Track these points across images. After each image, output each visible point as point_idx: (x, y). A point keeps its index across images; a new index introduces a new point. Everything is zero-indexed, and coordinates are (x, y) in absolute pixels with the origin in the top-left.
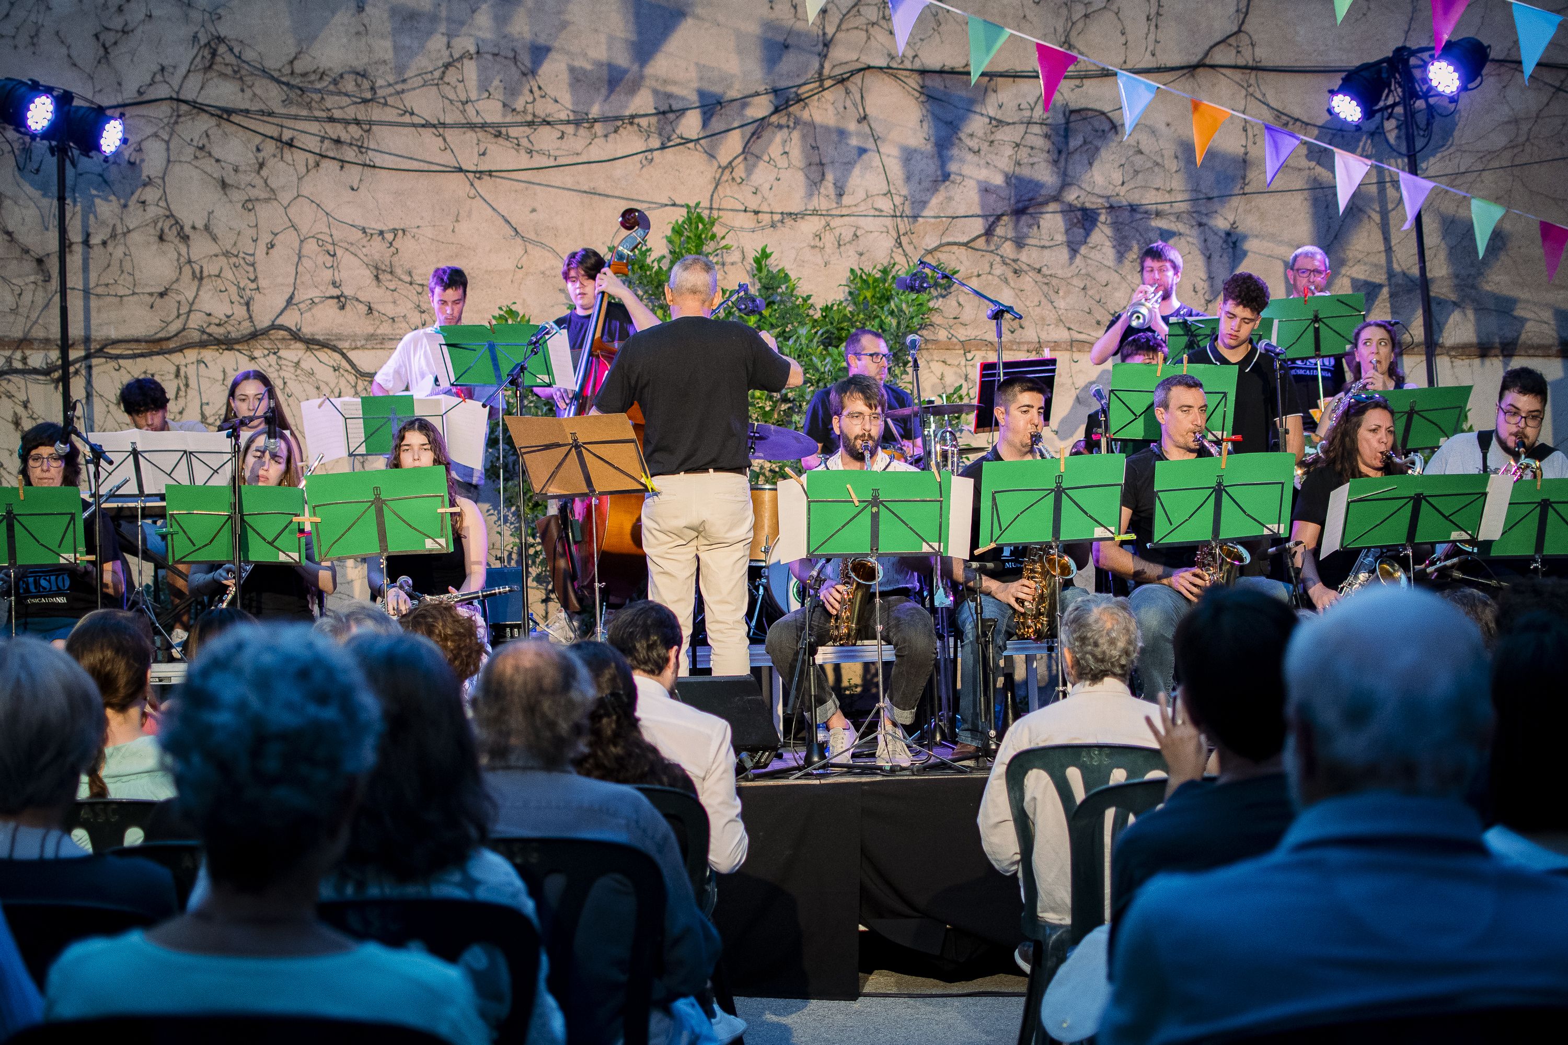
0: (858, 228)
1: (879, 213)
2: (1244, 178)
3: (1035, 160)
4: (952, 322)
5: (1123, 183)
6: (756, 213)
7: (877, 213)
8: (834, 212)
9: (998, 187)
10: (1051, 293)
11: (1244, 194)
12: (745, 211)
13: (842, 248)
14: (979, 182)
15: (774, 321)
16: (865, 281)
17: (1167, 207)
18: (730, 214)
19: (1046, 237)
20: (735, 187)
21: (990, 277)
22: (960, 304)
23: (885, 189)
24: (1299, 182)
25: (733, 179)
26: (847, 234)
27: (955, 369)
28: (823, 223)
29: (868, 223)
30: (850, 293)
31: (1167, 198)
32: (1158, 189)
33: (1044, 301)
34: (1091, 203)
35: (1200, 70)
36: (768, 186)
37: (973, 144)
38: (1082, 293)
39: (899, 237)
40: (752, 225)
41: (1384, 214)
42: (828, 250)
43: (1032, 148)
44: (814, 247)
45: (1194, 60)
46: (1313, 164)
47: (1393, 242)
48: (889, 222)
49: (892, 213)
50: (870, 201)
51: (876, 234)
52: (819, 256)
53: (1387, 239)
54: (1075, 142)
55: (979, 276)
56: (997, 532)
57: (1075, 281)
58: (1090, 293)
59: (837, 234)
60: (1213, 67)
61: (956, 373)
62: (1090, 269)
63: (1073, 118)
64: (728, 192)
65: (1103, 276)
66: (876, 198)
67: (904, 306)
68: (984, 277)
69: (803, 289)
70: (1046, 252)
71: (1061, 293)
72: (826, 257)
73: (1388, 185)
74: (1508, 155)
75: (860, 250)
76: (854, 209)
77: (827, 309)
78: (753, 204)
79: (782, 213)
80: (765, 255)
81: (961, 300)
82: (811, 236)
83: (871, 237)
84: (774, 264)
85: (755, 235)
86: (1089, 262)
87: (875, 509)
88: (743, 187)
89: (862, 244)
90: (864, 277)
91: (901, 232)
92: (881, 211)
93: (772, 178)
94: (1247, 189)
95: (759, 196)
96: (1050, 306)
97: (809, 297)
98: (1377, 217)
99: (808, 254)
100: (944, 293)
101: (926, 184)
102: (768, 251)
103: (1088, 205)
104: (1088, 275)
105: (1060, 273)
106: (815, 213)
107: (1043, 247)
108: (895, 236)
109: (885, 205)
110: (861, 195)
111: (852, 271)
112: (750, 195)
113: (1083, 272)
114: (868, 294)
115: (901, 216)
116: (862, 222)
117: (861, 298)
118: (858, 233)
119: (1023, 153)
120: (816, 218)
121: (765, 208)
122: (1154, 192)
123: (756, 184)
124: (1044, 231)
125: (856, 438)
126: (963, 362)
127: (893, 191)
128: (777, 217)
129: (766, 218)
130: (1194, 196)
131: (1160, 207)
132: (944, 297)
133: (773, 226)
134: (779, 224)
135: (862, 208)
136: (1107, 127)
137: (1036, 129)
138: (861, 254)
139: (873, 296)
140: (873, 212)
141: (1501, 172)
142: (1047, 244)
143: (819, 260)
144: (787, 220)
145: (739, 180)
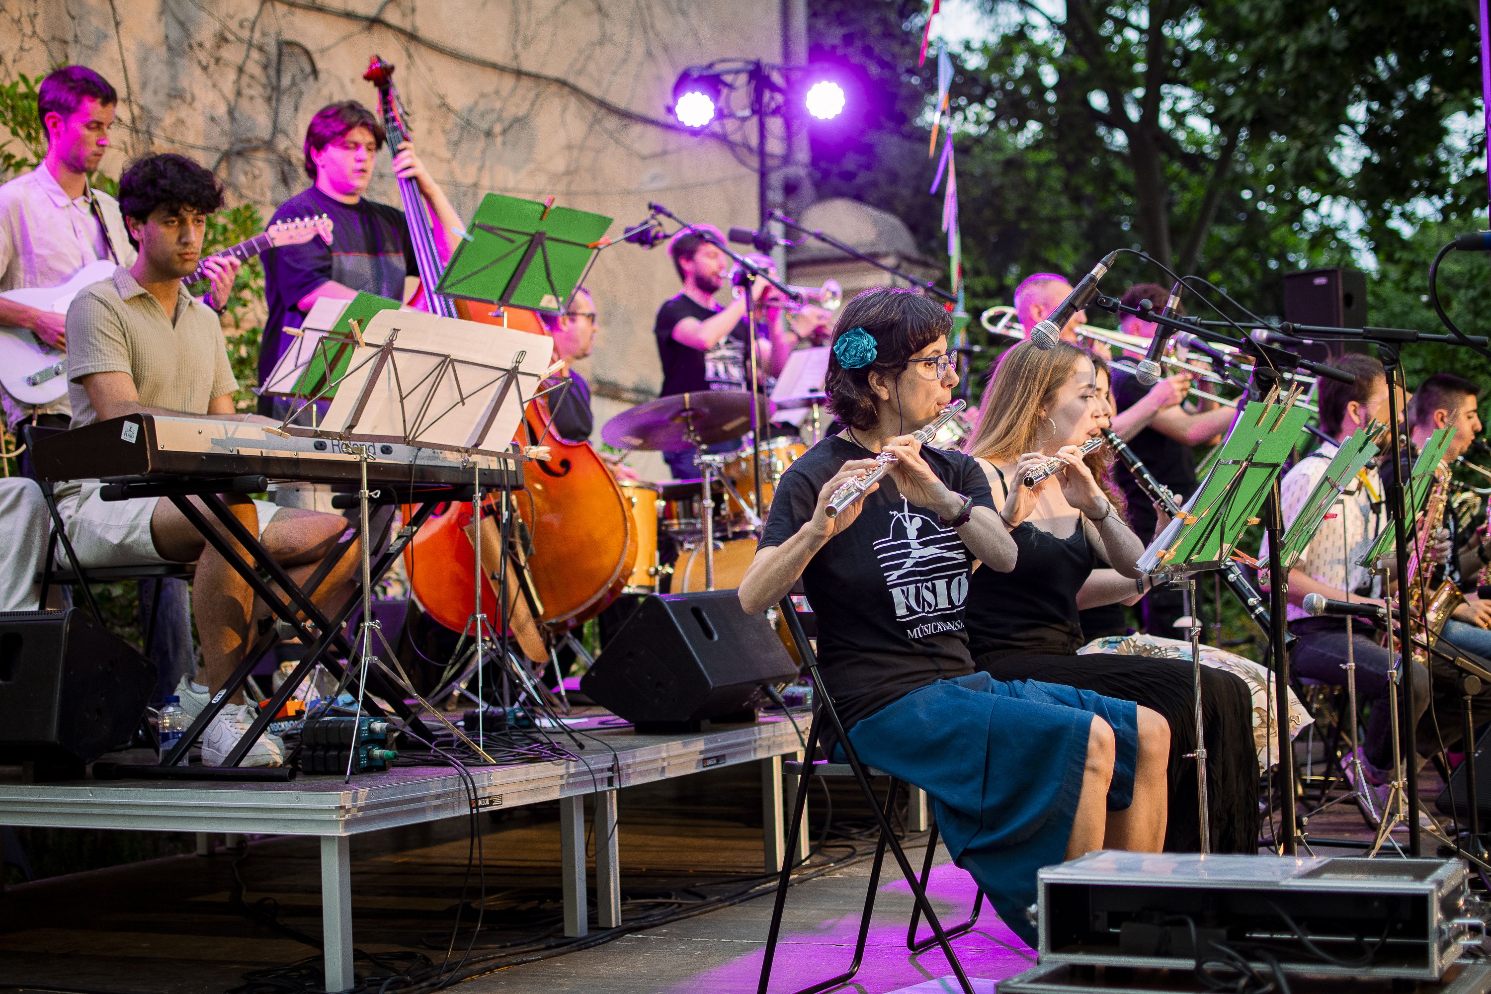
3: (252, 92)
9: (221, 117)
14: (207, 108)
35: (376, 28)
37: (202, 56)
43: (252, 77)
45: (372, 12)
54: (286, 81)
60: (388, 26)
63: (286, 50)
74: (565, 180)
119: (245, 79)
136: (308, 69)
137: (255, 55)
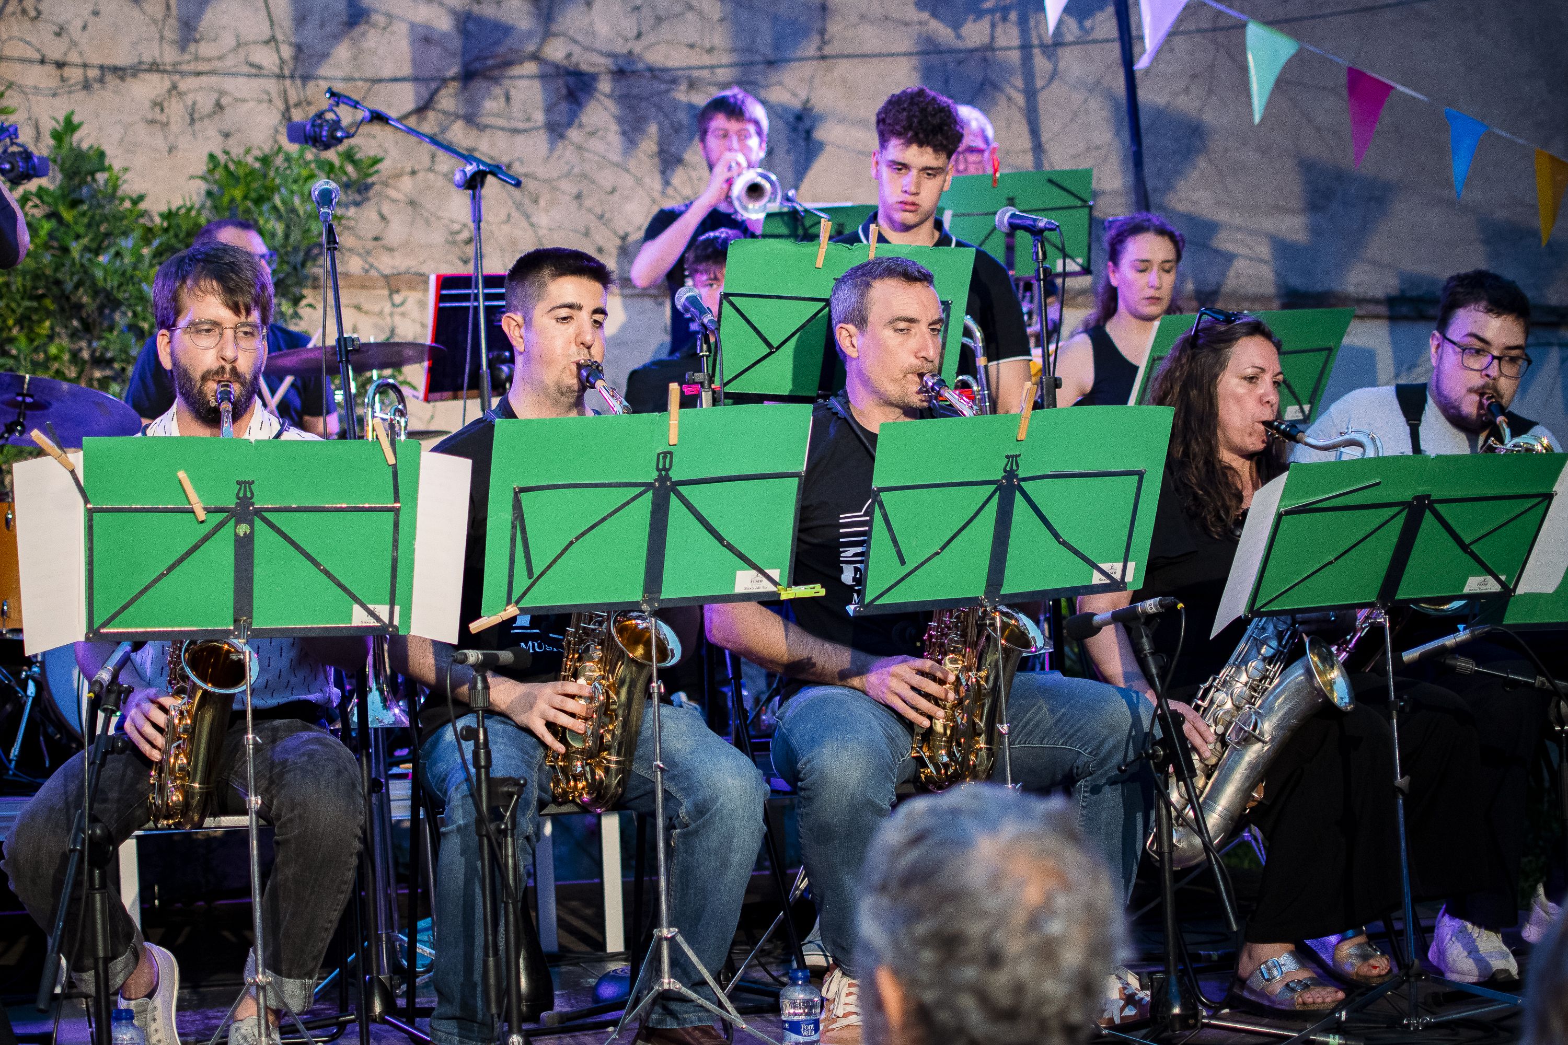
0: (222, 93)
1: (257, 70)
2: (822, 32)
4: (370, 244)
5: (639, 35)
6: (60, 65)
7: (254, 71)
8: (185, 67)
9: (444, 35)
10: (527, 202)
11: (823, 58)
12: (42, 62)
13: (197, 126)
14: (413, 26)
15: (81, 230)
16: (230, 174)
17: (706, 74)
18: (18, 66)
19: (518, 114)
20: (27, 24)
21: (431, 176)
22: (383, 218)
23: (266, 33)
24: (904, 42)
25: (24, 12)
26: (206, 103)
27: (375, 319)
28: (167, 84)
29: (237, 86)
30: (209, 194)
31: (706, 60)
32: (692, 46)
33: (516, 215)
34: (589, 62)
36: (79, 23)
38: (574, 204)
39: (288, 109)
40: (53, 83)
41: (1031, 94)
42: (175, 128)
44: (152, 122)
46: (925, 16)
47: (1045, 137)
48: (272, 85)
49: (277, 71)
50: (242, 52)
51: (252, 104)
52: (160, 136)
53: (1035, 132)
55: (413, 173)
56: (521, 581)
57: (566, 185)
58: (588, 203)
59: (190, 103)
61: (376, 326)
62: (587, 167)
64: (15, 31)
65: (607, 178)
66: (251, 47)
67: (297, 201)
68: (421, 176)
69: (131, 186)
70: (520, 139)
71: (542, 202)
72: (171, 138)
73: (1036, 51)
75: (225, 128)
76: (217, 64)
77: (169, 215)
78: (55, 50)
79: (102, 67)
80: (70, 126)
81: (386, 210)
82: (147, 105)
83: (243, 108)
84: (85, 139)
85: (57, 102)
86: (586, 154)
87: (243, 529)
88: (40, 25)
89: (229, 119)
90: (232, 167)
91: (292, 101)
92: (259, 67)
93: (86, 11)
94: (827, 50)
95: (65, 39)
96: (524, 223)
97: (141, 198)
98: (1020, 99)
99: (142, 133)
100: (358, 198)
101: (332, 28)
102: (76, 120)
103: (584, 67)
104: (584, 176)
105: (541, 171)
106: (155, 68)
107: (516, 131)
108: (281, 106)
109: (267, 58)
110: (228, 41)
111: (212, 157)
112: (49, 37)
113: (577, 170)
114: (238, 193)
115: (292, 77)
116: (230, 84)
117: (226, 199)
118: (224, 101)
120: (155, 77)
121: (74, 57)
122: (686, 51)
123: (60, 20)
124: (516, 105)
125: (204, 378)
126: (388, 308)
127: (280, 37)
128: (93, 73)
129: (75, 74)
130: (747, 57)
131: (695, 73)
132: (357, 204)
133: (87, 86)
134: (96, 86)
135: (230, 62)
138: (227, 135)
139: (245, 197)
140: (246, 69)
141: (1197, 38)
142: (521, 126)
143: (160, 142)
144: (108, 77)
145: (33, 13)
